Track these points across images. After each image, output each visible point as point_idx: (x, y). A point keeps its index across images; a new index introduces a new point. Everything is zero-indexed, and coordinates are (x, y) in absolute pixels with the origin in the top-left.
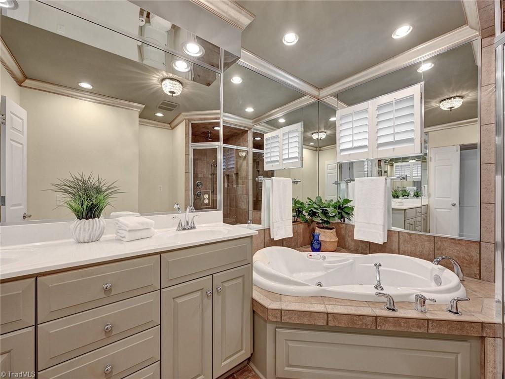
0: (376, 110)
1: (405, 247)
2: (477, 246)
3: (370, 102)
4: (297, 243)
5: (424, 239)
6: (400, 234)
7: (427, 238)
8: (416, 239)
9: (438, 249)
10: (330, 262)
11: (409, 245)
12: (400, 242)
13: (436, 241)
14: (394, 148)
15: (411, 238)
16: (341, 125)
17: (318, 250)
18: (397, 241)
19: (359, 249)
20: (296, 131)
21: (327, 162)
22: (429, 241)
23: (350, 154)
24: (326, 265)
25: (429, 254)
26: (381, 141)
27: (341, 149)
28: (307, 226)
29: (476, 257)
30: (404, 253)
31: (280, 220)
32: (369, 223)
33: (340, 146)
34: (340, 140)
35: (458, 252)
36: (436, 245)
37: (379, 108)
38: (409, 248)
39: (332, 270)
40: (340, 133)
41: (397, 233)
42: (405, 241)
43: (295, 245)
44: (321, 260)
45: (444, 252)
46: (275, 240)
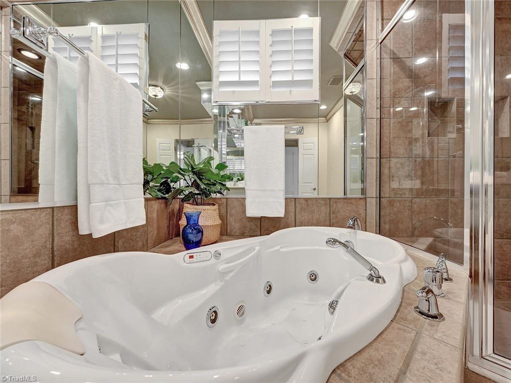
0: (271, 35)
1: (302, 216)
2: (363, 203)
3: (263, 22)
4: (147, 240)
5: (320, 203)
6: (297, 201)
7: (323, 202)
8: (313, 205)
9: (333, 213)
10: (229, 261)
11: (306, 214)
12: (297, 211)
13: (331, 204)
14: (291, 91)
15: (308, 205)
16: (221, 43)
17: (198, 244)
18: (294, 211)
19: (246, 231)
20: (136, 36)
21: (158, 140)
22: (325, 204)
23: (234, 91)
24: (222, 267)
25: (325, 220)
26: (276, 78)
27: (220, 80)
28: (163, 206)
29: (363, 215)
30: (302, 225)
31: (112, 181)
32: (264, 190)
33: (218, 77)
34: (218, 66)
35: (350, 212)
36: (331, 209)
37: (275, 33)
38: (306, 217)
39: (231, 274)
40: (219, 56)
41: (294, 200)
42: (302, 209)
43: (143, 246)
44: (213, 261)
45: (338, 215)
46: (94, 236)
